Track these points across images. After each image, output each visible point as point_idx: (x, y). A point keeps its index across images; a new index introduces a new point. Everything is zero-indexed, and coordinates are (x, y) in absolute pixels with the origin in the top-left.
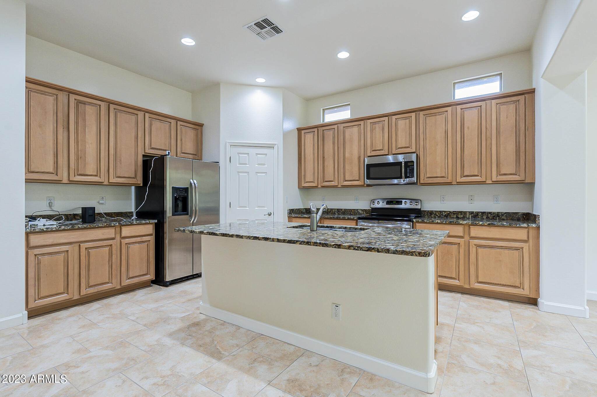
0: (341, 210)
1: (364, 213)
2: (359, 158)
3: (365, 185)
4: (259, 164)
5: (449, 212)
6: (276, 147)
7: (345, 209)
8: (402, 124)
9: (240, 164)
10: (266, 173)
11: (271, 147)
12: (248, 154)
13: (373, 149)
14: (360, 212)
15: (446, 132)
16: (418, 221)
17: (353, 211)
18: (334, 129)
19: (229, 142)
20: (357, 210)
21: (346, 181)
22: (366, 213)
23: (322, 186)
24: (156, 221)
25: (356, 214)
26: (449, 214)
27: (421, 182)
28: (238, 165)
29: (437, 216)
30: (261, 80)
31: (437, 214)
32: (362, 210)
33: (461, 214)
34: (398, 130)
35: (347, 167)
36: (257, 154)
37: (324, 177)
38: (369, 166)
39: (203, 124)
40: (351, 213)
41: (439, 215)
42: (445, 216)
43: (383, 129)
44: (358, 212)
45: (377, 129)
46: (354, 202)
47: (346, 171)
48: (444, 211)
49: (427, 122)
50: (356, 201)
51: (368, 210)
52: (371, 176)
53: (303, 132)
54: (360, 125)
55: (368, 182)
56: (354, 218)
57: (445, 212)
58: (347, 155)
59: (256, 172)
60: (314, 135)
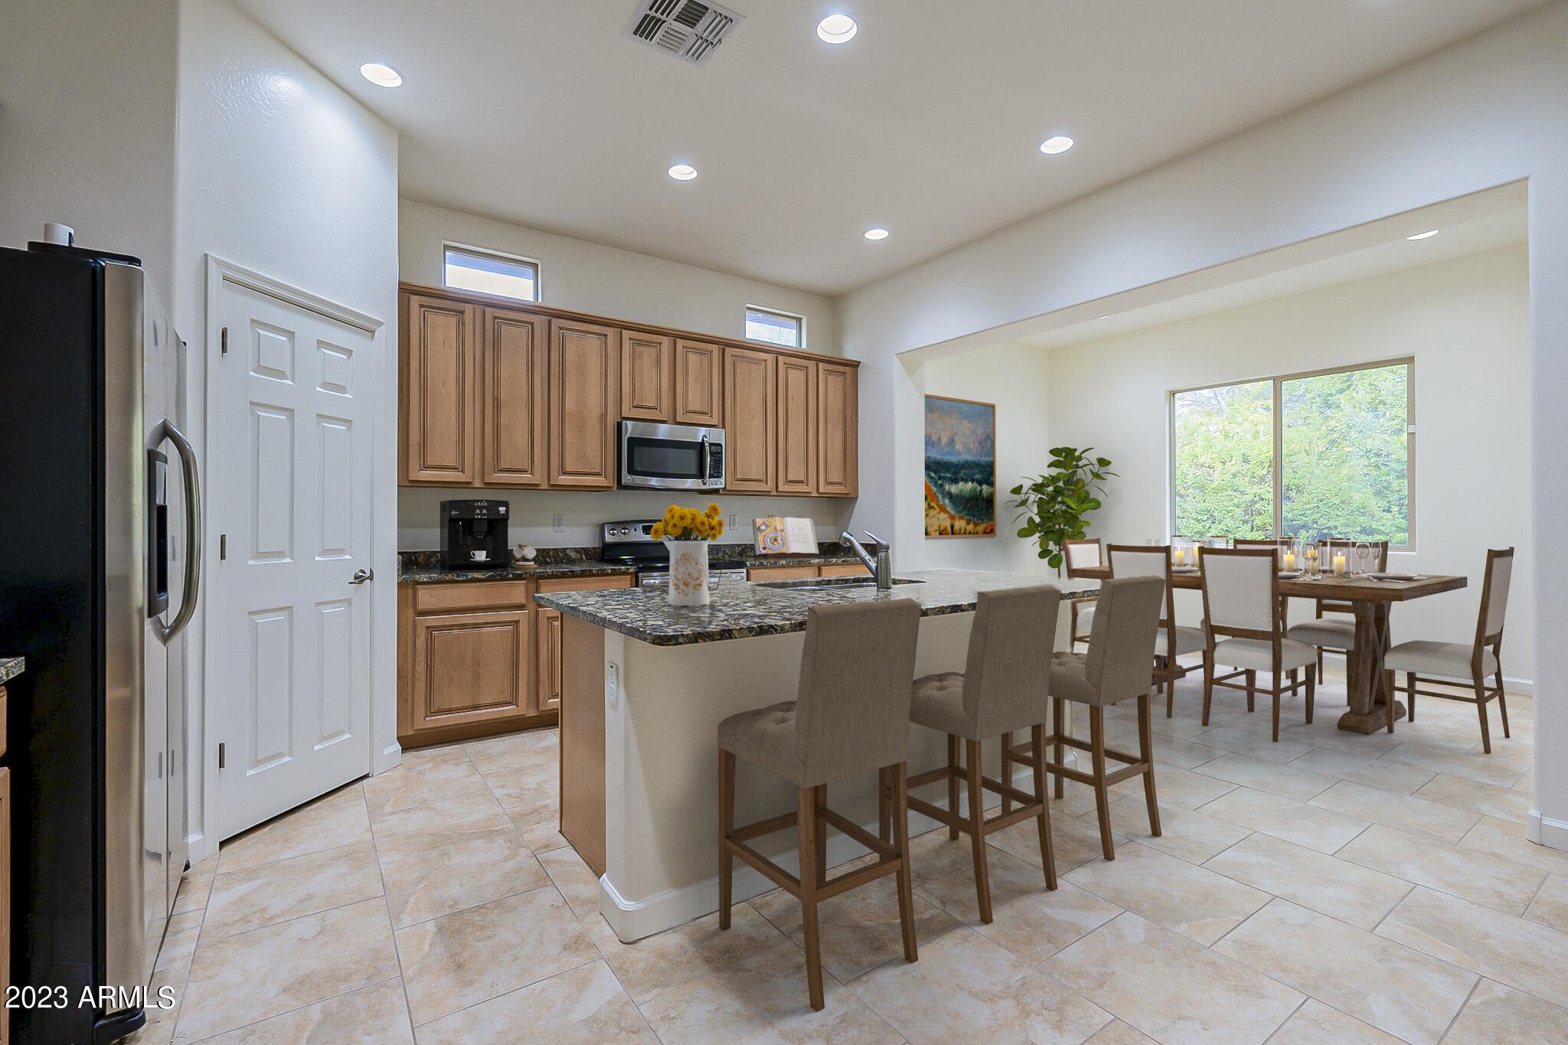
1: (582, 557)
2: (603, 417)
3: (619, 488)
4: (326, 385)
5: (744, 547)
6: (380, 332)
8: (694, 361)
9: (261, 369)
10: (351, 421)
11: (366, 328)
12: (291, 334)
13: (636, 403)
14: (573, 555)
15: (765, 399)
16: (754, 565)
17: (551, 553)
18: (532, 324)
19: (218, 261)
20: (565, 549)
21: (565, 473)
22: (586, 557)
23: (486, 483)
25: (562, 560)
26: (744, 549)
27: (729, 485)
28: (251, 373)
29: (727, 554)
30: (381, 75)
31: (727, 551)
32: (576, 550)
34: (687, 373)
35: (570, 436)
36: (321, 343)
38: (633, 445)
40: (548, 560)
43: (658, 362)
45: (646, 358)
46: (551, 529)
47: (568, 446)
49: (738, 371)
50: (556, 529)
51: (593, 548)
52: (637, 468)
53: (414, 299)
54: (606, 335)
55: (627, 478)
56: (628, 569)
57: (739, 546)
58: (570, 405)
59: (318, 416)
60: (461, 324)
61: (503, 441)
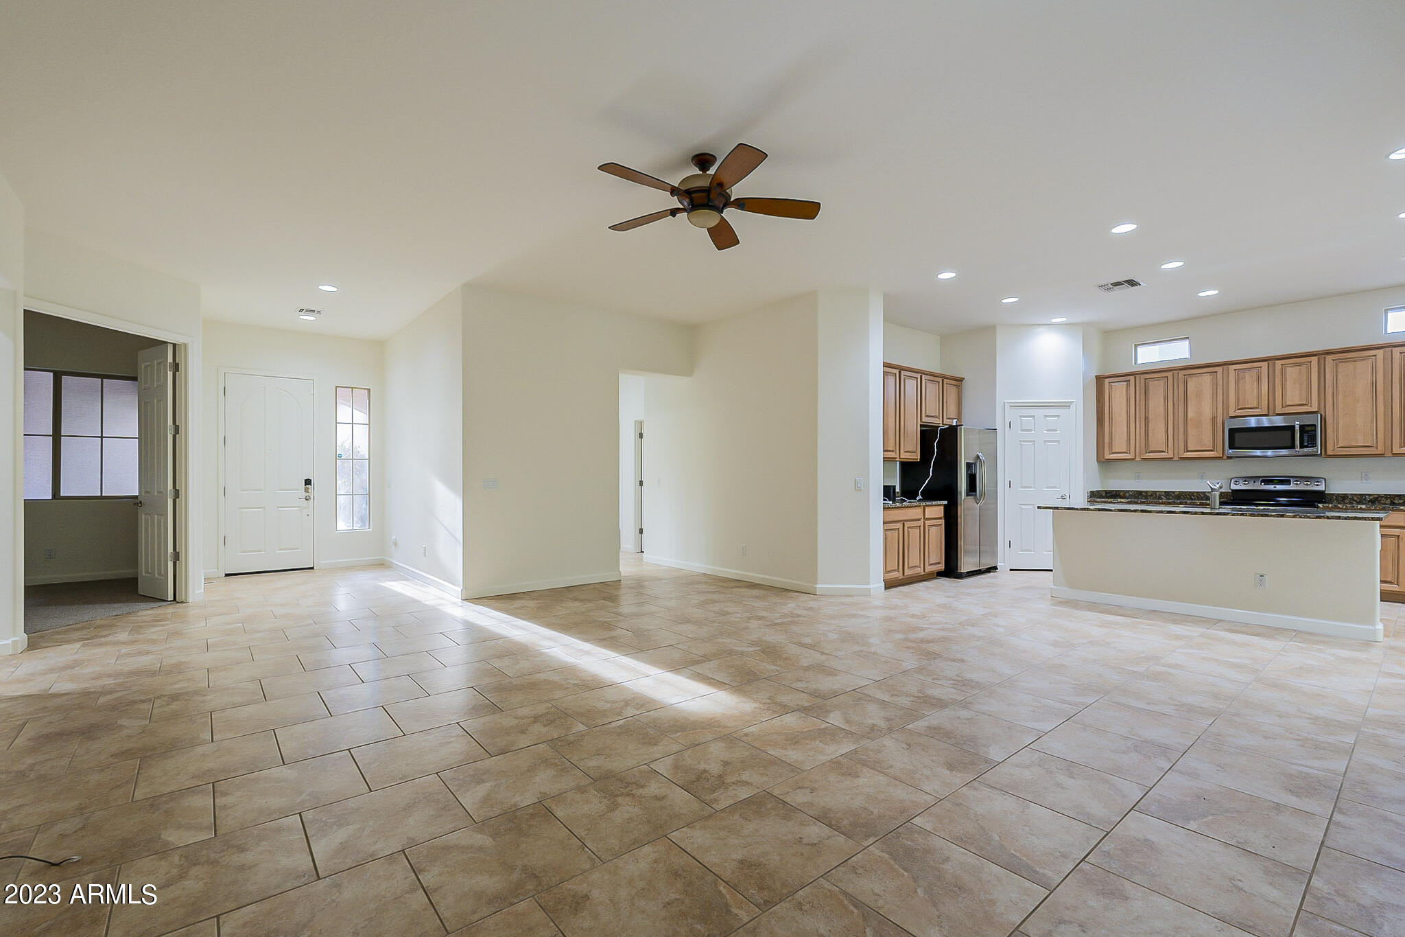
0: (1174, 492)
2: (1214, 419)
3: (1225, 457)
4: (1048, 430)
5: (1377, 496)
6: (1073, 406)
7: (1179, 492)
8: (1292, 371)
9: (1024, 430)
10: (1059, 441)
11: (1066, 406)
12: (1033, 416)
13: (1240, 407)
15: (1374, 385)
17: (1195, 494)
18: (1167, 377)
19: (1008, 403)
21: (1188, 451)
23: (1141, 458)
24: (946, 502)
25: (1203, 498)
26: (1377, 498)
27: (1328, 451)
28: (1021, 432)
29: (1355, 501)
30: (1060, 319)
31: (1355, 498)
33: (1400, 499)
34: (1286, 380)
35: (1191, 431)
36: (1046, 416)
37: (1147, 445)
38: (1232, 432)
39: (964, 379)
40: (1193, 497)
41: (1358, 500)
42: (1370, 501)
43: (1259, 379)
44: (1205, 495)
45: (1248, 379)
46: (1197, 480)
47: (1190, 437)
48: (1368, 495)
49: (1340, 370)
50: (1200, 481)
52: (1237, 445)
53: (1107, 381)
54: (1216, 372)
55: (1229, 452)
57: (1370, 495)
58: (1191, 414)
59: (1045, 441)
60: (1128, 386)
61: (1150, 439)
